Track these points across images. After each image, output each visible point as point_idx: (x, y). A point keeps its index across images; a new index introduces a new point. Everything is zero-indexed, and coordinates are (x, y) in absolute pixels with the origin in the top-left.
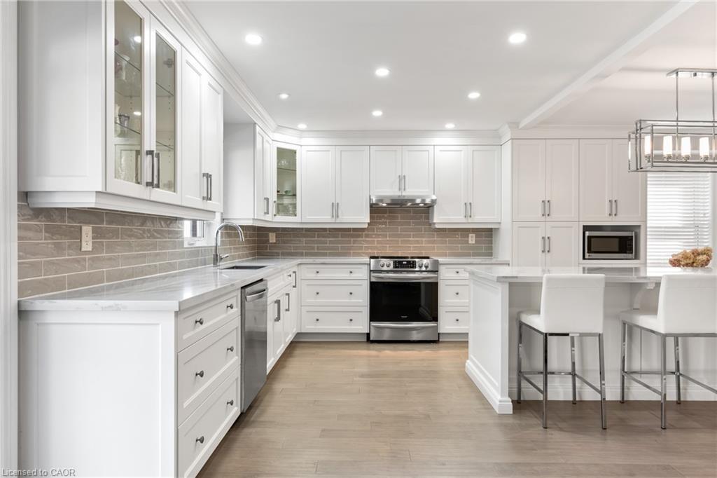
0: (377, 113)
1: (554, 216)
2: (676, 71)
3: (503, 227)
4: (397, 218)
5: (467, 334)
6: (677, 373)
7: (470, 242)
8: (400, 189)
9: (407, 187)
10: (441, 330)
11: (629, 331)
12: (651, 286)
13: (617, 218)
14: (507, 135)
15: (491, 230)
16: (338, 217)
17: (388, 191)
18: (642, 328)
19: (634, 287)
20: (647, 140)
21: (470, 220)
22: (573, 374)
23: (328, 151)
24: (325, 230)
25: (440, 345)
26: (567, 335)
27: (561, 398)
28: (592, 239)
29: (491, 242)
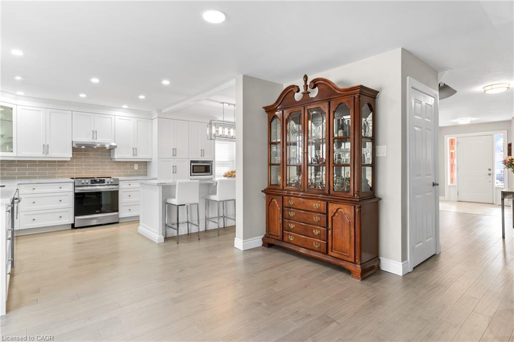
0: (83, 96)
1: (178, 156)
2: (223, 103)
3: (153, 161)
4: (90, 155)
5: (139, 216)
6: (224, 217)
7: (135, 168)
8: (93, 138)
9: (98, 137)
10: (120, 216)
11: (208, 202)
12: (215, 185)
13: (204, 157)
14: (156, 115)
15: (146, 162)
16: (48, 153)
17: (85, 138)
18: (212, 200)
19: (209, 185)
20: (214, 128)
21: (136, 157)
22: (188, 222)
23: (40, 111)
24: (36, 161)
25: (120, 224)
26: (184, 205)
27: (183, 234)
28: (195, 167)
29: (147, 168)
